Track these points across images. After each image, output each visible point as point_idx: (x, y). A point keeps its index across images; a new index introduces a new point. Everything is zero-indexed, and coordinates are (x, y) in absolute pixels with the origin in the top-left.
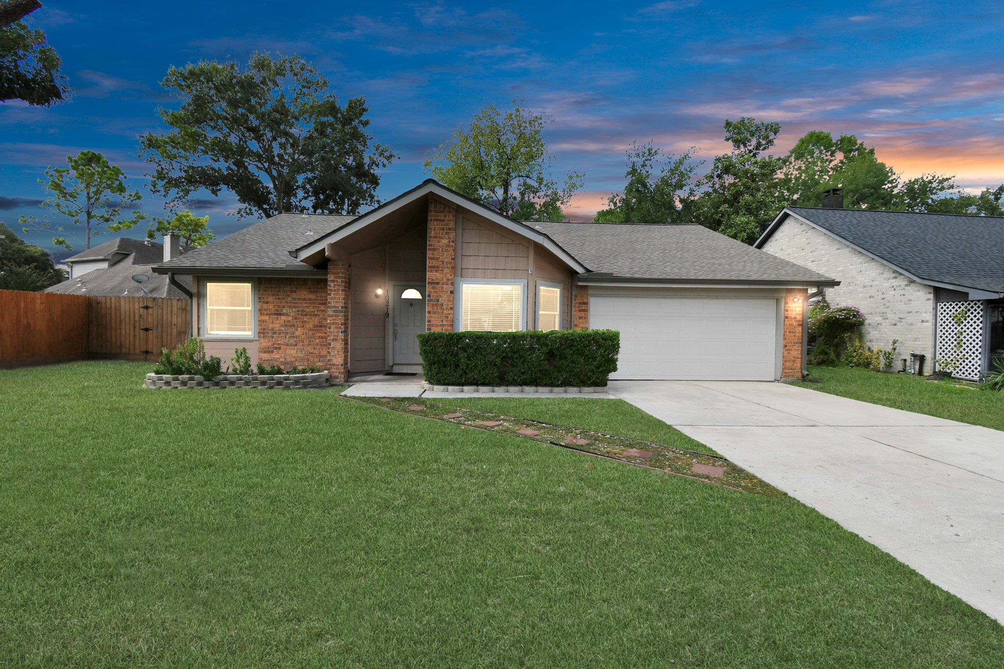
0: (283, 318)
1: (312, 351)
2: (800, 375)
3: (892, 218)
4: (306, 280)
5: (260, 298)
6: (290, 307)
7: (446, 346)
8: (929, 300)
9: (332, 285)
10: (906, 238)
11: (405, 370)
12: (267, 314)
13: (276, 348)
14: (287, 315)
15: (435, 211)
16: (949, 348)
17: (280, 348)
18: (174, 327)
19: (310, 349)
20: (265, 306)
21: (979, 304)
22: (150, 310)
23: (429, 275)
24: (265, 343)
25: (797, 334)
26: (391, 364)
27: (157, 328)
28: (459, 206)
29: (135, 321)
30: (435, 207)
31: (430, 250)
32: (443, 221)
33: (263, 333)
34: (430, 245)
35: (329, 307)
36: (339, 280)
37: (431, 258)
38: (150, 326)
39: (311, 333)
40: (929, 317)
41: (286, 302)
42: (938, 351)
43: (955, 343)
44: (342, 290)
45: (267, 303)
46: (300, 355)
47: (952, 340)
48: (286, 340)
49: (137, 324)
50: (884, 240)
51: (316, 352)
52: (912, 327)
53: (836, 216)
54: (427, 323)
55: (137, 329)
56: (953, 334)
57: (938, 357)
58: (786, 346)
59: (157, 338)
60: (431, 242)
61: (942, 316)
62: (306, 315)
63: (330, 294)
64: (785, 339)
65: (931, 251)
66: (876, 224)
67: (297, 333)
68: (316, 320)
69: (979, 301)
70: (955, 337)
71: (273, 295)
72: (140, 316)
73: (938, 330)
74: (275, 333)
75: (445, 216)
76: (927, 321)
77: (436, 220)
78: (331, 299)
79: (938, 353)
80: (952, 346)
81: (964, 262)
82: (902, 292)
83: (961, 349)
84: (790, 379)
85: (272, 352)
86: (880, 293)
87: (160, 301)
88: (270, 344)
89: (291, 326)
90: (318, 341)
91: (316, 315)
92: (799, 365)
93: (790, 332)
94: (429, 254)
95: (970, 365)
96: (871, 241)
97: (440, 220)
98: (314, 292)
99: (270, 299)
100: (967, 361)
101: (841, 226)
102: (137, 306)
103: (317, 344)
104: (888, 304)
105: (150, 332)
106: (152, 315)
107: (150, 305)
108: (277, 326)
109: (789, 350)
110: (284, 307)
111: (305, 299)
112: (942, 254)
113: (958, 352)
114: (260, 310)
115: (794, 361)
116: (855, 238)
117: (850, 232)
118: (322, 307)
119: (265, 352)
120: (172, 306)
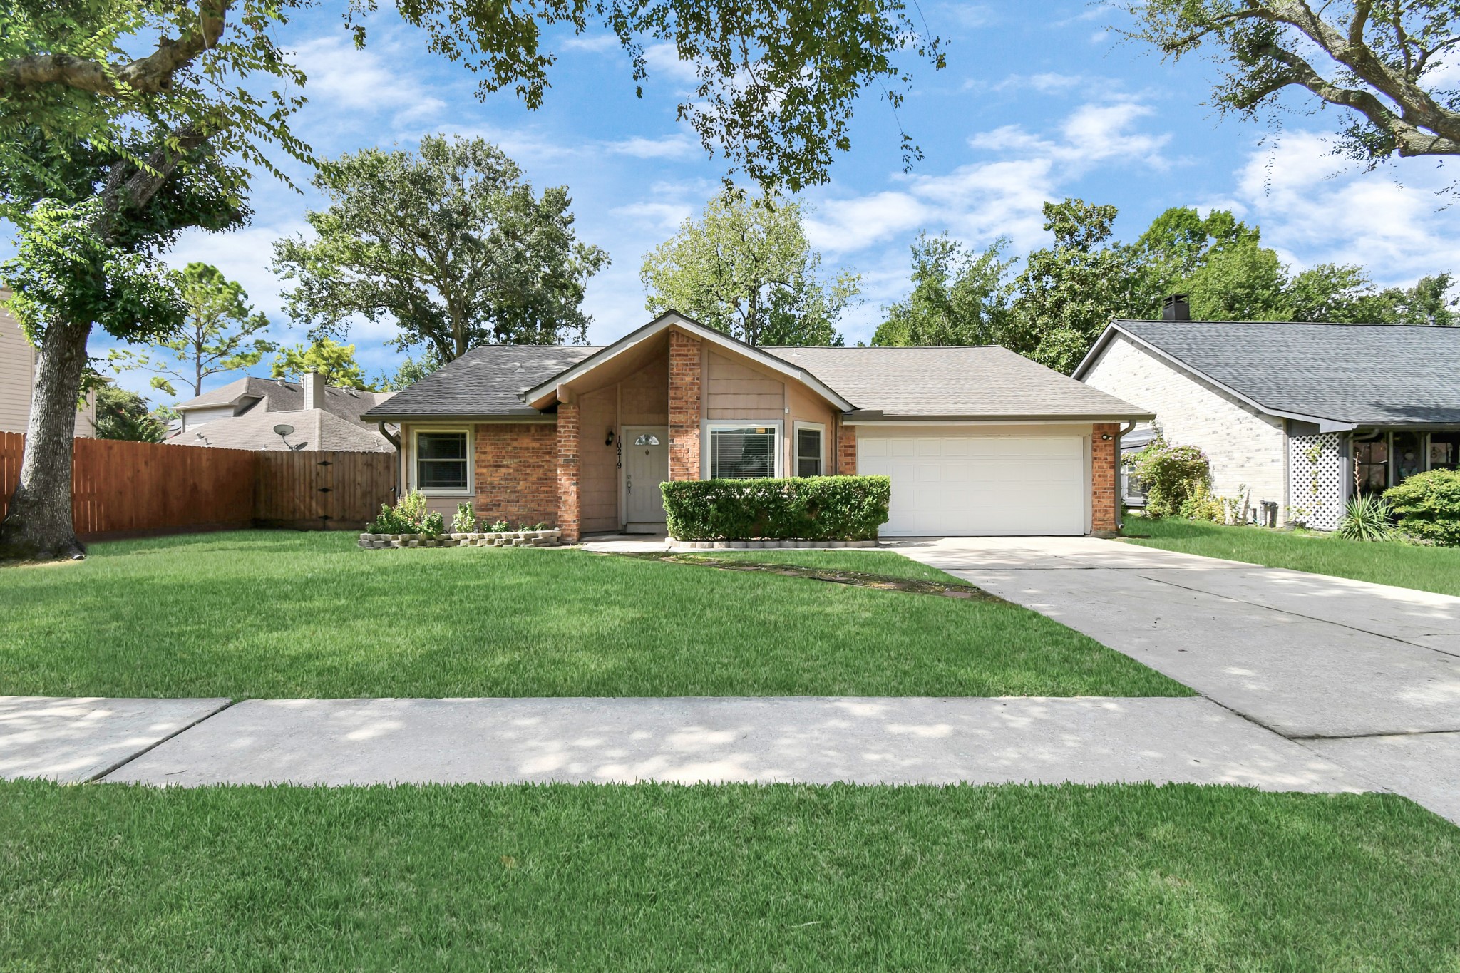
0: (503, 470)
1: (536, 507)
2: (1113, 527)
3: (1251, 331)
4: (528, 428)
5: (477, 448)
6: (510, 457)
7: (694, 496)
8: (1278, 434)
9: (562, 430)
10: (1262, 358)
11: (642, 529)
12: (485, 467)
13: (495, 505)
14: (507, 466)
15: (677, 345)
16: (1304, 493)
17: (499, 505)
18: (358, 487)
19: (533, 505)
20: (483, 457)
21: (1335, 437)
22: (329, 466)
23: (671, 417)
24: (483, 499)
25: (1109, 479)
26: (624, 523)
27: (338, 488)
28: (703, 339)
29: (311, 481)
30: (677, 340)
31: (672, 388)
32: (687, 355)
33: (481, 488)
34: (672, 384)
35: (560, 456)
36: (571, 425)
37: (673, 398)
38: (329, 486)
39: (534, 487)
40: (1280, 455)
41: (507, 452)
42: (1292, 497)
43: (1311, 486)
44: (574, 437)
45: (485, 453)
46: (523, 512)
47: (1307, 482)
48: (507, 496)
49: (314, 485)
50: (1232, 362)
51: (542, 509)
52: (1261, 468)
53: (1174, 331)
54: (670, 472)
55: (314, 490)
56: (1307, 475)
57: (1293, 503)
58: (1095, 493)
59: (338, 500)
60: (674, 380)
61: (1295, 453)
62: (529, 466)
63: (560, 442)
64: (1094, 484)
65: (1291, 373)
66: (1228, 340)
67: (519, 488)
68: (540, 472)
69: (1335, 433)
70: (1310, 479)
71: (492, 444)
72: (318, 474)
73: (1291, 471)
74: (494, 488)
75: (689, 350)
76: (1278, 461)
77: (679, 355)
78: (562, 446)
79: (1291, 499)
80: (1307, 489)
81: (1330, 387)
82: (1249, 425)
83: (1318, 493)
84: (1102, 532)
85: (491, 509)
86: (1224, 428)
87: (341, 455)
88: (488, 500)
89: (511, 479)
90: (542, 496)
91: (540, 466)
92: (1112, 515)
93: (1100, 476)
94: (671, 393)
95: (1327, 511)
96: (1215, 363)
97: (684, 355)
98: (538, 440)
99: (489, 449)
100: (1324, 508)
101: (1180, 343)
102: (313, 462)
103: (542, 500)
104: (1234, 441)
105: (329, 493)
106: (332, 473)
107: (329, 460)
108: (496, 480)
109: (1099, 497)
110: (504, 457)
111: (527, 448)
112: (1304, 377)
113: (1314, 497)
114: (477, 462)
115: (1106, 511)
116: (1193, 361)
117: (1190, 351)
118: (547, 457)
119: (483, 510)
120: (355, 461)
